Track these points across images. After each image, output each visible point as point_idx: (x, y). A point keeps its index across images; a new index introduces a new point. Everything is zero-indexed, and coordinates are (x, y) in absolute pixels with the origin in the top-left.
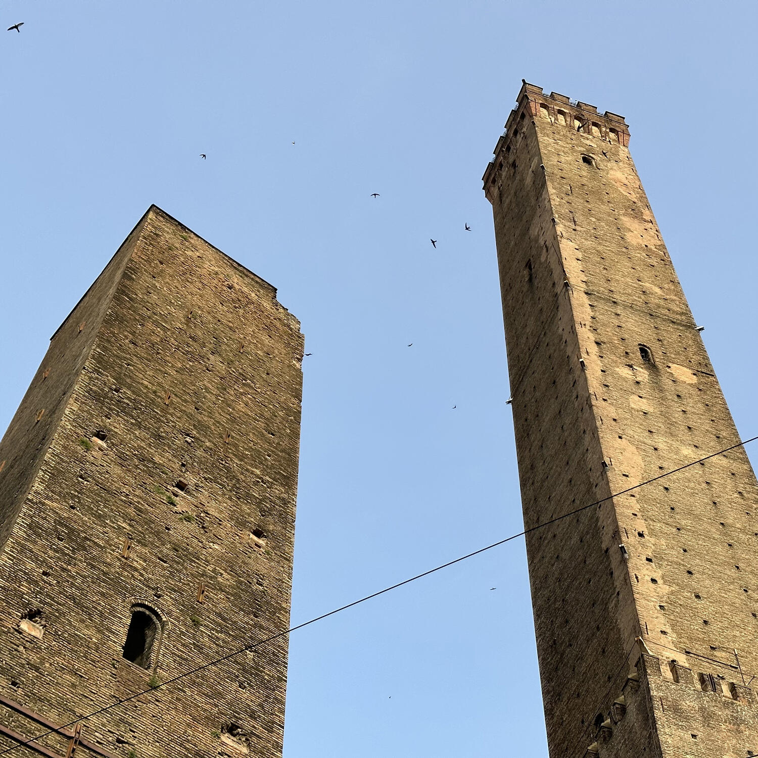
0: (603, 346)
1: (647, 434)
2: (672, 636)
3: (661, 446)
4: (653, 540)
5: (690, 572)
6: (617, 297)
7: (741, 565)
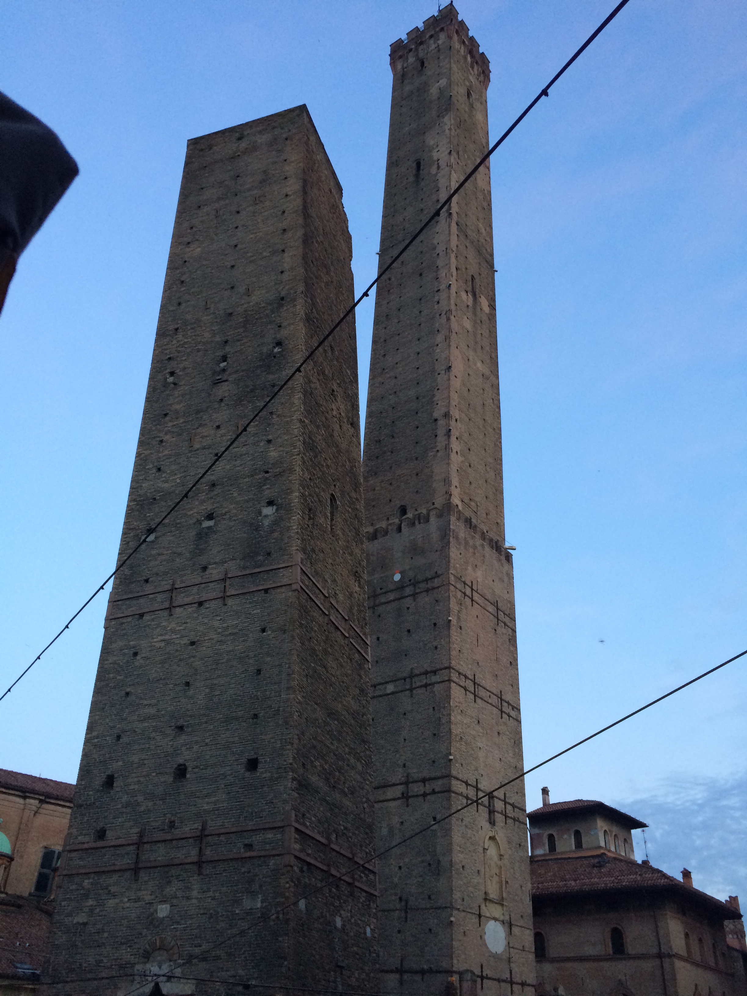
0: (459, 272)
1: (467, 347)
2: (458, 490)
3: (471, 358)
4: (460, 425)
5: (469, 449)
6: (469, 233)
7: (487, 448)
